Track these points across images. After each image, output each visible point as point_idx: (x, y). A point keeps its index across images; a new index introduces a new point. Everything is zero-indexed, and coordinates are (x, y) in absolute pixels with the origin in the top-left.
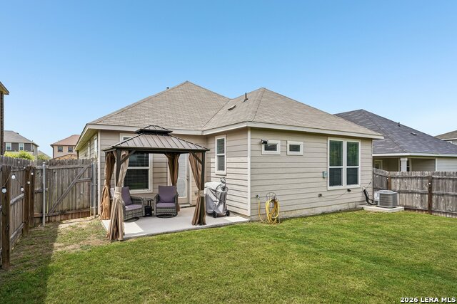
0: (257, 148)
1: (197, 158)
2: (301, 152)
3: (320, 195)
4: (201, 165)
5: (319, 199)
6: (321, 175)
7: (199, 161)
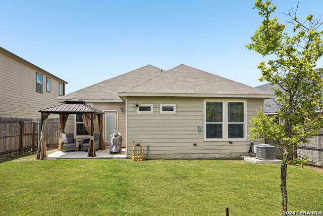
0: (133, 109)
1: (89, 117)
2: (174, 112)
3: (195, 145)
4: (90, 121)
5: (193, 148)
6: (197, 129)
7: (89, 118)
